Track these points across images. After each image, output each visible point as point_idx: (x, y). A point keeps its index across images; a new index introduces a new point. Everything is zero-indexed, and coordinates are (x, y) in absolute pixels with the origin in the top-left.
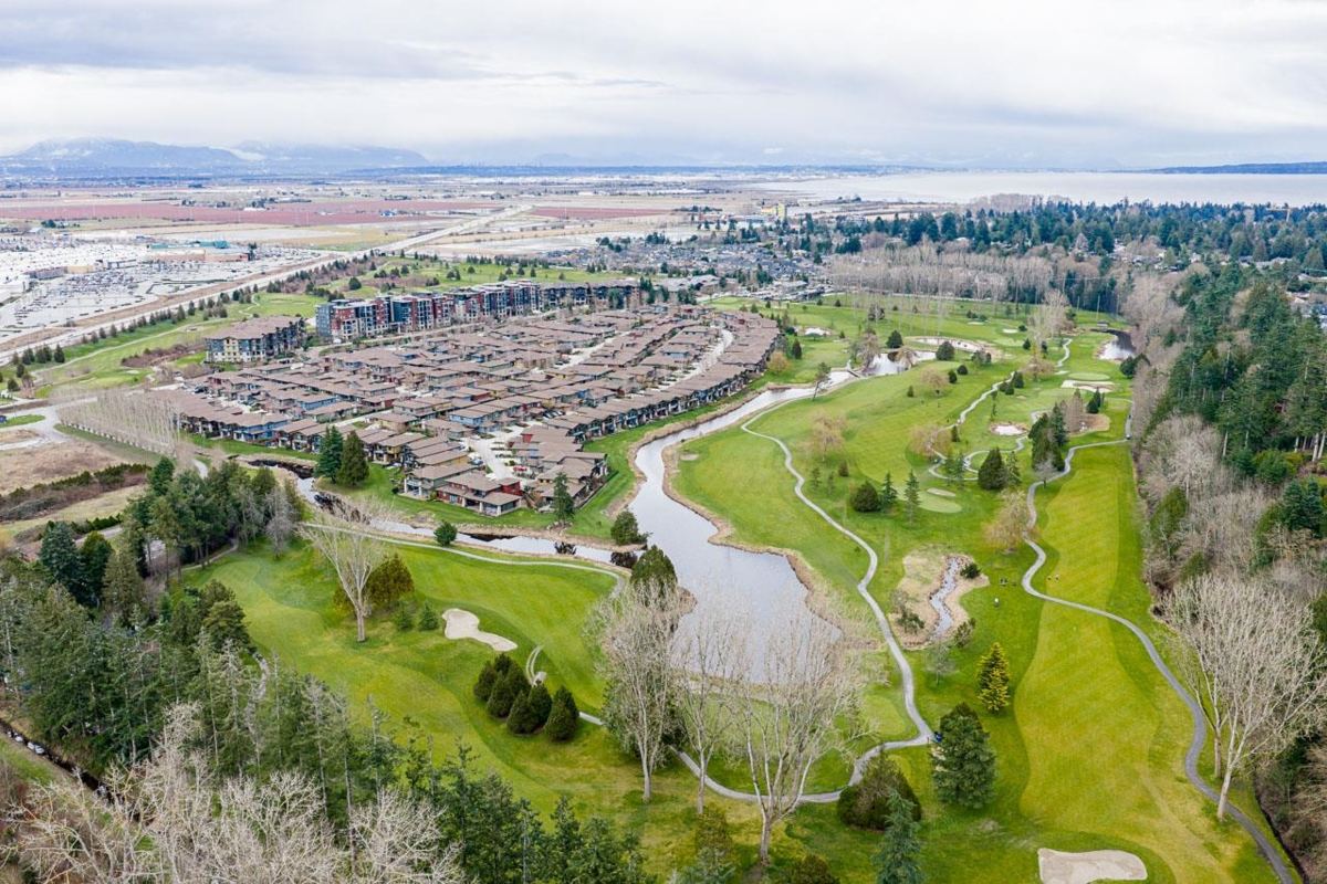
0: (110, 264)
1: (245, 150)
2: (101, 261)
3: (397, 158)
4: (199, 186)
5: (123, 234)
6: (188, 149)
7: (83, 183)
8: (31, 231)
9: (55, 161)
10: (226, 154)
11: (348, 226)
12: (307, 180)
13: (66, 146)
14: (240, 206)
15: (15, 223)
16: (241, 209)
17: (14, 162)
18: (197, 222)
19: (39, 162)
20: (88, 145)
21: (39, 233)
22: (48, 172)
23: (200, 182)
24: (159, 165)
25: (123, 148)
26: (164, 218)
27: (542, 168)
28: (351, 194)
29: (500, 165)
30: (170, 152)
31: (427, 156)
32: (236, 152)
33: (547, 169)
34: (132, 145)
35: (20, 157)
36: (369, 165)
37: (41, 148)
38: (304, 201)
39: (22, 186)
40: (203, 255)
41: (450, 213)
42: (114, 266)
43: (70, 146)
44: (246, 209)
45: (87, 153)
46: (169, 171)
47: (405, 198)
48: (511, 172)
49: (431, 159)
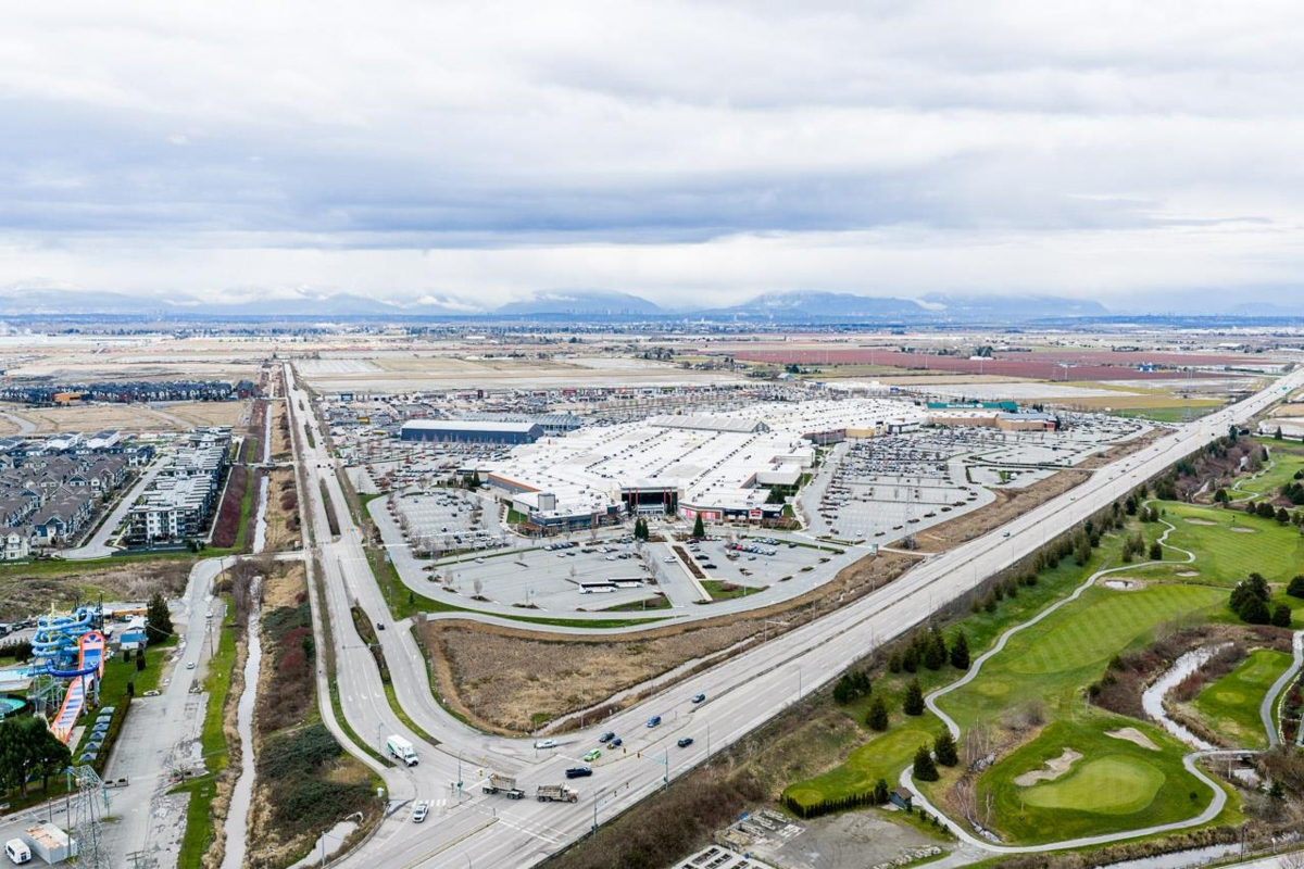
0: (891, 427)
1: (929, 300)
2: (881, 423)
3: (1077, 307)
4: (902, 333)
5: (874, 385)
6: (879, 299)
7: (799, 328)
8: (780, 377)
9: (771, 310)
10: (911, 304)
11: (1116, 383)
12: (999, 328)
13: (780, 298)
14: (966, 355)
15: (761, 367)
16: (968, 358)
17: (740, 311)
18: (931, 372)
19: (758, 311)
20: (798, 297)
21: (787, 379)
22: (766, 319)
23: (902, 329)
24: (853, 314)
25: (826, 299)
26: (896, 366)
27: (1249, 319)
28: (1068, 345)
29: (1197, 315)
30: (865, 302)
31: (1106, 306)
32: (922, 303)
33: (1254, 319)
34: (834, 297)
35: (745, 307)
36: (1047, 314)
37: (762, 300)
38: (1023, 350)
39: (752, 331)
40: (994, 420)
41: (1226, 369)
42: (896, 429)
43: (784, 298)
44: (973, 358)
45: (797, 304)
46: (863, 318)
47: (1137, 349)
48: (1211, 322)
49: (1112, 309)
